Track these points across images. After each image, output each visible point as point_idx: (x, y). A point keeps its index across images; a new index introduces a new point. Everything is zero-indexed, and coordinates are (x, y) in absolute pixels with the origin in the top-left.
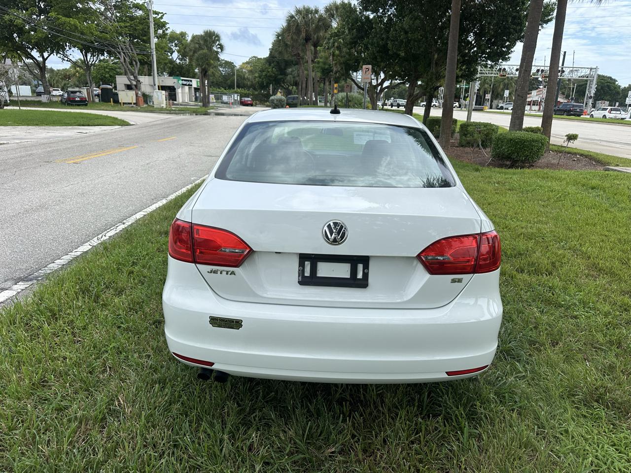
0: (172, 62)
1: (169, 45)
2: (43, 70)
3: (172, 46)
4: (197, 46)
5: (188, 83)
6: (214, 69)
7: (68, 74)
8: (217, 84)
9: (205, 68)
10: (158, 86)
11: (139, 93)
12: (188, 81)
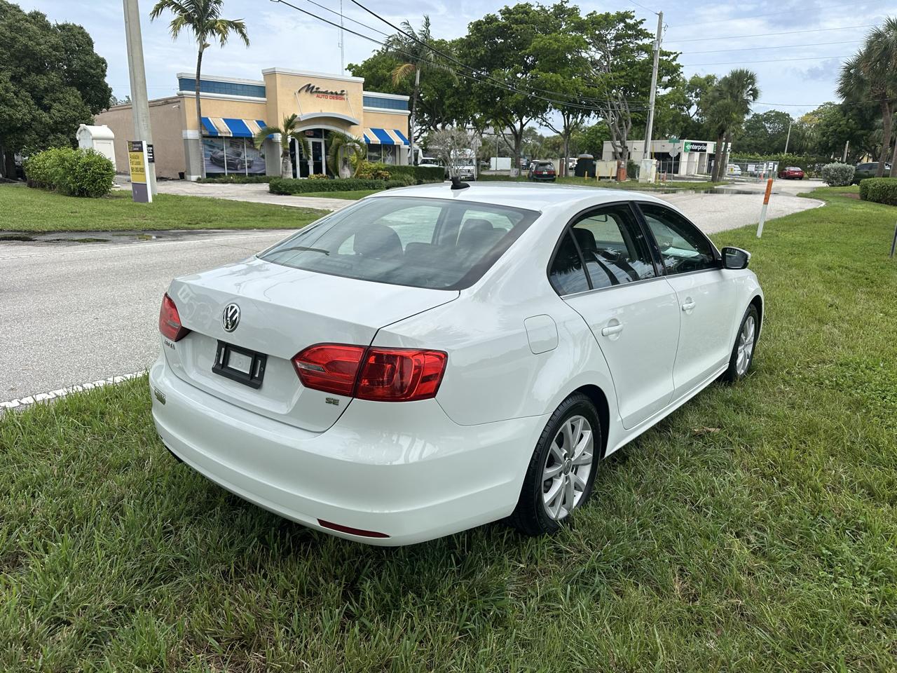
0: (688, 118)
1: (687, 96)
2: (519, 138)
3: (692, 96)
4: (717, 94)
5: (700, 148)
6: (737, 126)
7: (558, 141)
8: (755, 147)
9: (722, 125)
10: (651, 153)
11: (623, 163)
12: (701, 144)
